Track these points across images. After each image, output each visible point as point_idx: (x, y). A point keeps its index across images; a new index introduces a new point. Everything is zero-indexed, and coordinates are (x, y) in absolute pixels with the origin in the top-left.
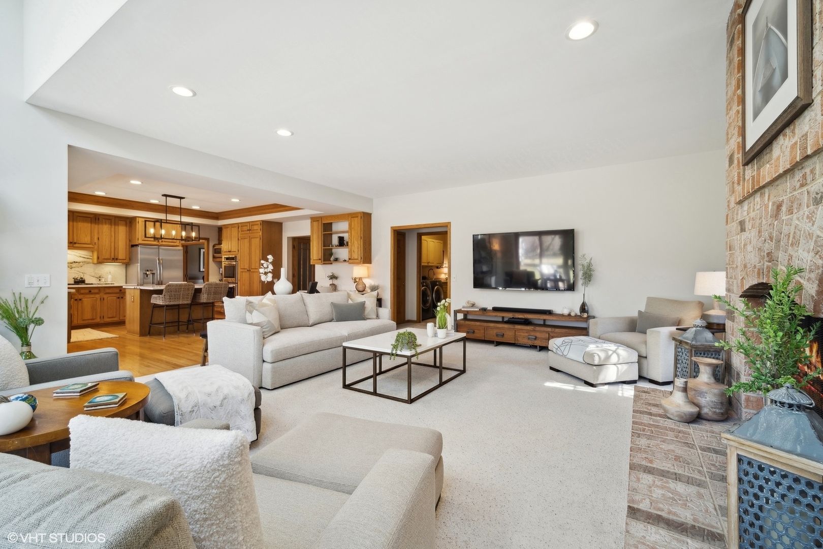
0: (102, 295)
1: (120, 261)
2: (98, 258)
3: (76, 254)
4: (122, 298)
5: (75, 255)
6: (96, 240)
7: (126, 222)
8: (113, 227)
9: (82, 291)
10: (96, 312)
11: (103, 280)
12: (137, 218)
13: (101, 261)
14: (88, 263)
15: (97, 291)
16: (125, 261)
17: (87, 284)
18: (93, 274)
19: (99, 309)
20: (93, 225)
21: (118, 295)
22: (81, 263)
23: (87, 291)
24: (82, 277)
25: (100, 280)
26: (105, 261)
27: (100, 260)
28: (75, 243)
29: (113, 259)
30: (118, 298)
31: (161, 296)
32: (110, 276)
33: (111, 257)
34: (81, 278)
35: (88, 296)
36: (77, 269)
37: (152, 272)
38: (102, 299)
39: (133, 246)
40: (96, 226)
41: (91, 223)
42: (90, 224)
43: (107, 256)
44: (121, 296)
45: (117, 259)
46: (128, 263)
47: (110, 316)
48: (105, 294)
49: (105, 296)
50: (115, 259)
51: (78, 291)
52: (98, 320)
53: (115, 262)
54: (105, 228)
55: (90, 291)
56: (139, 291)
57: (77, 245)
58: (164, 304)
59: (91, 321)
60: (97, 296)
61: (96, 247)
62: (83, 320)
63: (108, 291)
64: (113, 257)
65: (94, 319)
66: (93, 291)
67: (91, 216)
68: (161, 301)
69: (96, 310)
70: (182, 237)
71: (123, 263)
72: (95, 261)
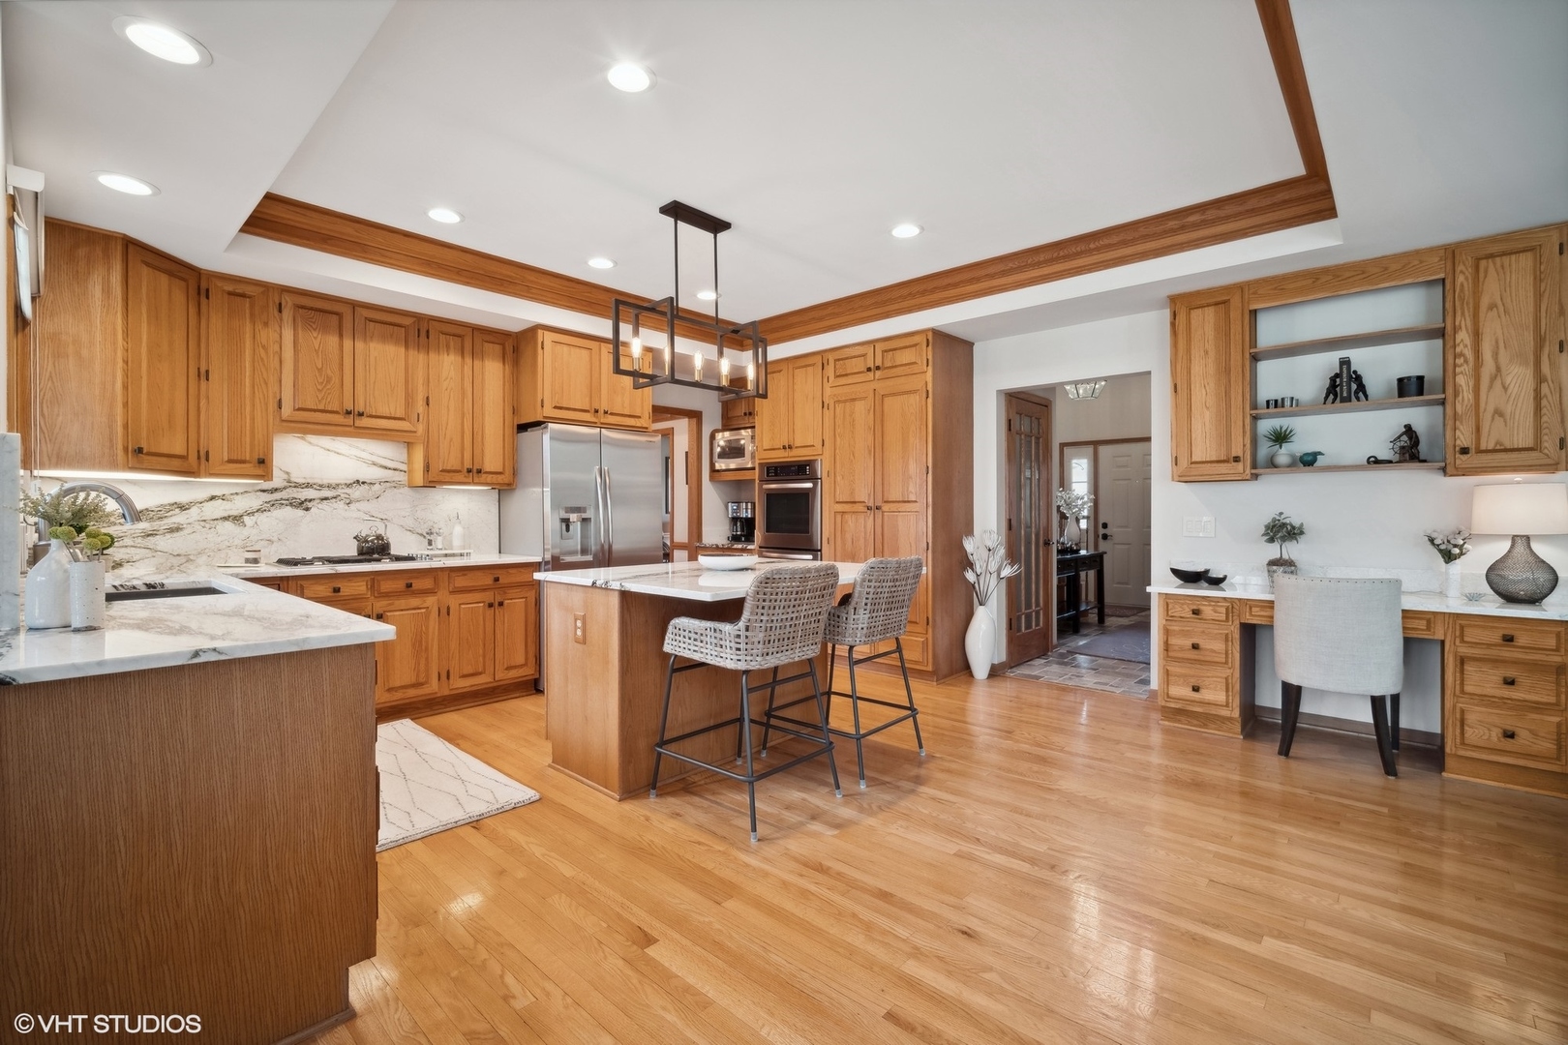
0: (444, 597)
1: (489, 479)
2: (427, 468)
3: (364, 455)
4: (501, 604)
5: (359, 458)
6: (420, 407)
7: (504, 349)
8: (468, 360)
9: (386, 586)
10: (427, 659)
11: (439, 542)
12: (540, 332)
13: (434, 478)
14: (396, 485)
15: (426, 583)
16: (500, 479)
17: (398, 559)
18: (410, 523)
19: (436, 647)
20: (412, 353)
21: (488, 597)
22: (377, 486)
23: (400, 585)
24: (381, 531)
25: (430, 543)
26: (447, 477)
27: (433, 475)
28: (361, 414)
29: (469, 471)
30: (491, 605)
31: (727, 627)
32: (458, 530)
33: (462, 463)
34: (379, 537)
35: (402, 603)
36: (363, 506)
37: (584, 516)
38: (444, 611)
39: (523, 428)
40: (422, 357)
41: (407, 347)
42: (403, 349)
43: (453, 463)
44: (499, 599)
45: (479, 471)
46: (505, 484)
47: (465, 672)
48: (451, 592)
49: (453, 601)
50: (473, 473)
51: (373, 586)
52: (434, 687)
53: (474, 483)
54: (447, 365)
55: (409, 586)
56: (615, 601)
57: (365, 422)
58: (742, 666)
59: (412, 693)
60: (431, 601)
61: (421, 428)
62: (390, 690)
63: (461, 582)
64: (468, 465)
65: (422, 684)
66: (417, 584)
67: (408, 321)
68: (728, 653)
69: (427, 649)
70: (719, 377)
71: (493, 486)
72: (419, 479)
